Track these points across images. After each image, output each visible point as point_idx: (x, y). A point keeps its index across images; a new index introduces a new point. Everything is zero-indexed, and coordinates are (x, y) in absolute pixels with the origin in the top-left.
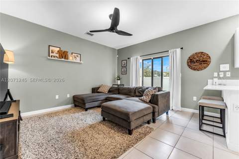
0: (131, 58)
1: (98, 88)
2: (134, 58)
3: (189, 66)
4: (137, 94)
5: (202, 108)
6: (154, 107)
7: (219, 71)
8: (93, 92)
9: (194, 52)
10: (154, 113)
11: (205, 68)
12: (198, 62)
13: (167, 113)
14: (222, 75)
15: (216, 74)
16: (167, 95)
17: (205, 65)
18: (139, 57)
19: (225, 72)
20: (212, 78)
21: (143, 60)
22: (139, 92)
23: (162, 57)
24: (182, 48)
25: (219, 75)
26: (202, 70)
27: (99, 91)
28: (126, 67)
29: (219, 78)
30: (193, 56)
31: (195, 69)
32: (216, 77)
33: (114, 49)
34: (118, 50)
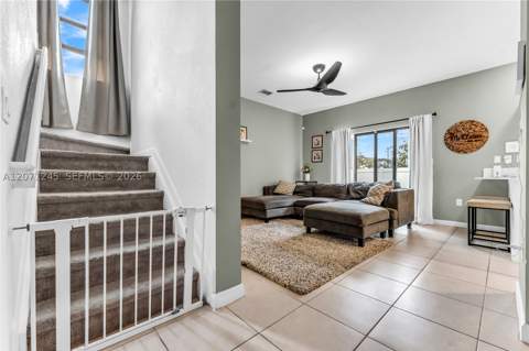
0: (333, 132)
1: (275, 187)
2: (338, 131)
3: (449, 146)
4: (353, 194)
5: (472, 211)
6: (391, 212)
7: (503, 153)
8: (264, 194)
9: (458, 121)
10: (391, 221)
11: (478, 148)
12: (465, 137)
13: (409, 225)
14: (508, 160)
15: (497, 159)
16: (410, 194)
17: (478, 143)
18: (349, 130)
19: (514, 155)
20: (491, 166)
21: (356, 135)
22: (356, 192)
23: (394, 130)
24: (435, 114)
25: (503, 160)
26: (472, 151)
27: (276, 191)
28: (321, 149)
29: (504, 165)
30: (456, 127)
31: (459, 151)
32: (498, 164)
33: (296, 116)
34: (304, 117)
